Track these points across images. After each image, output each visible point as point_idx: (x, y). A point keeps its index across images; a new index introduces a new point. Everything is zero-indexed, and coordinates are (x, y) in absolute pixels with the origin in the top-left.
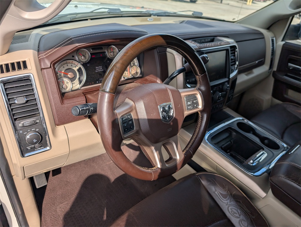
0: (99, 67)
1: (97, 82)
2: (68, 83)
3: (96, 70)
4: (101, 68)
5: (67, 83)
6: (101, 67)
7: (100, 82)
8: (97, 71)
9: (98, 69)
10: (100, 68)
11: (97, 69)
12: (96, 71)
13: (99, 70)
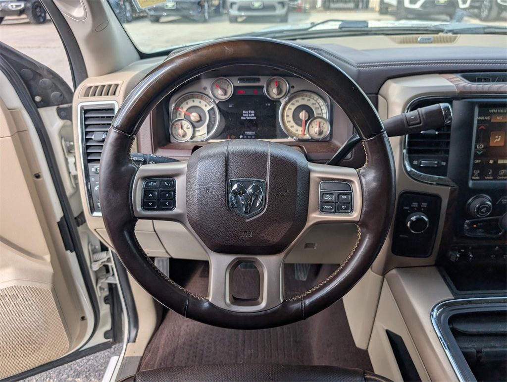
0: (250, 111)
1: (241, 137)
2: (189, 128)
3: (242, 116)
4: (253, 115)
5: (187, 128)
6: (253, 112)
7: (245, 137)
8: (245, 118)
9: (246, 115)
10: (250, 113)
11: (244, 115)
12: (242, 118)
13: (249, 116)
